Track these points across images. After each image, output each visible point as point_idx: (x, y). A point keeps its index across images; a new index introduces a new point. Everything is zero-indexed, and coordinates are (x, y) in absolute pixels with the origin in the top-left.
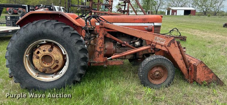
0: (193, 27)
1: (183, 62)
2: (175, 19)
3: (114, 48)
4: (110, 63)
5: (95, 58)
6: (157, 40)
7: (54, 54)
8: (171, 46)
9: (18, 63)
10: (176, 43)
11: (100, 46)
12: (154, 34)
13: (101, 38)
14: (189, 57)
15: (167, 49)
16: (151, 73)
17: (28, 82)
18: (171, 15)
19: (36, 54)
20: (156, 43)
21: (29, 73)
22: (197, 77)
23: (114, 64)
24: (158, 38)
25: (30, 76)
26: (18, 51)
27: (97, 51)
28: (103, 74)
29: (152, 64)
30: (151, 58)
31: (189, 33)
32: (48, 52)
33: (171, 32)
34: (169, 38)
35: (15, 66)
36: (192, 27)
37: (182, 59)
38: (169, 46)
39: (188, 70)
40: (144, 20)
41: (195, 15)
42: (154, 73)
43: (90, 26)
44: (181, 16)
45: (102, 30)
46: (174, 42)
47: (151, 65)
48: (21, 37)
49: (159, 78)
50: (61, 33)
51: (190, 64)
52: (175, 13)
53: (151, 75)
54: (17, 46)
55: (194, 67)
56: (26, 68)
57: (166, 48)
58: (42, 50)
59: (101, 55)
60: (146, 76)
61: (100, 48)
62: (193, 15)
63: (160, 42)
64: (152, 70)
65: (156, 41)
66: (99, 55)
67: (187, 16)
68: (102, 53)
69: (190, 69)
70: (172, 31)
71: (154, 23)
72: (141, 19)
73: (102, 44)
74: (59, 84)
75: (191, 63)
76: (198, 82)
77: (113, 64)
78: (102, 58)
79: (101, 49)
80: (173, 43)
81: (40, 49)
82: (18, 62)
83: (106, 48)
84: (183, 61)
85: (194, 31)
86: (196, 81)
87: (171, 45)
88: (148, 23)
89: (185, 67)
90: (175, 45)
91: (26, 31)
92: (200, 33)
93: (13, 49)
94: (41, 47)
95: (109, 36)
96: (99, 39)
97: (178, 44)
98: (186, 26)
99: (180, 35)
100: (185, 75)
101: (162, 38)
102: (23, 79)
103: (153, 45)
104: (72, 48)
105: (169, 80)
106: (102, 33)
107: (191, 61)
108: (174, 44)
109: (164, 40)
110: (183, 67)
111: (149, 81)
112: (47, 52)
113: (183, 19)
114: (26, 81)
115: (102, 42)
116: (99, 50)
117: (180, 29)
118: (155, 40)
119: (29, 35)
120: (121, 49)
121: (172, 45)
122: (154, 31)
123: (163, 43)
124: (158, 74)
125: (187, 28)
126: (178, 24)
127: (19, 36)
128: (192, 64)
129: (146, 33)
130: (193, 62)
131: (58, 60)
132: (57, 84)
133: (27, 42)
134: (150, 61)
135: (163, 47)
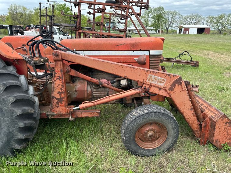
0: (207, 48)
1: (193, 114)
2: (187, 39)
3: (89, 89)
4: (79, 114)
5: (54, 108)
6: (152, 80)
8: (175, 89)
10: (183, 84)
11: (58, 91)
12: (147, 71)
13: (58, 77)
14: (203, 103)
15: (169, 94)
16: (141, 133)
18: (182, 34)
20: (150, 85)
22: (215, 138)
23: (85, 116)
24: (154, 77)
27: (55, 98)
28: (67, 131)
29: (140, 121)
30: (140, 111)
31: (202, 55)
33: (181, 56)
34: (172, 77)
36: (205, 48)
37: (191, 109)
38: (171, 89)
39: (201, 125)
40: (133, 46)
41: (209, 33)
42: (145, 133)
43: (38, 58)
44: (193, 35)
45: (59, 65)
46: (181, 84)
47: (140, 123)
49: (152, 139)
51: (205, 116)
52: (187, 31)
53: (141, 135)
55: (212, 123)
57: (167, 92)
59: (61, 103)
60: (132, 138)
61: (59, 93)
62: (207, 34)
63: (158, 83)
64: (143, 128)
65: (150, 82)
66: (58, 104)
67: (200, 35)
68: (63, 101)
69: (203, 125)
70: (181, 54)
71: (149, 51)
72: (128, 44)
73: (61, 87)
75: (205, 114)
76: (215, 145)
77: (83, 116)
78: (64, 108)
79: (61, 94)
80: (178, 85)
83: (77, 89)
84: (193, 112)
85: (207, 52)
86: (212, 144)
87: (175, 87)
88: (140, 50)
89: (196, 121)
90: (182, 87)
92: (215, 56)
95: (73, 73)
96: (55, 79)
97: (187, 87)
98: (199, 47)
99: (192, 60)
100: (196, 132)
101: (160, 77)
103: (145, 88)
105: (168, 143)
106: (59, 70)
107: (207, 111)
108: (180, 86)
109: (164, 80)
110: (193, 121)
111: (136, 145)
113: (195, 39)
115: (61, 84)
116: (58, 96)
117: (192, 50)
118: (149, 80)
120: (99, 90)
121: (177, 88)
122: (150, 63)
123: (162, 85)
124: (152, 135)
125: (200, 49)
126: (190, 44)
128: (207, 116)
129: (134, 68)
130: (209, 114)
134: (139, 117)
135: (162, 91)
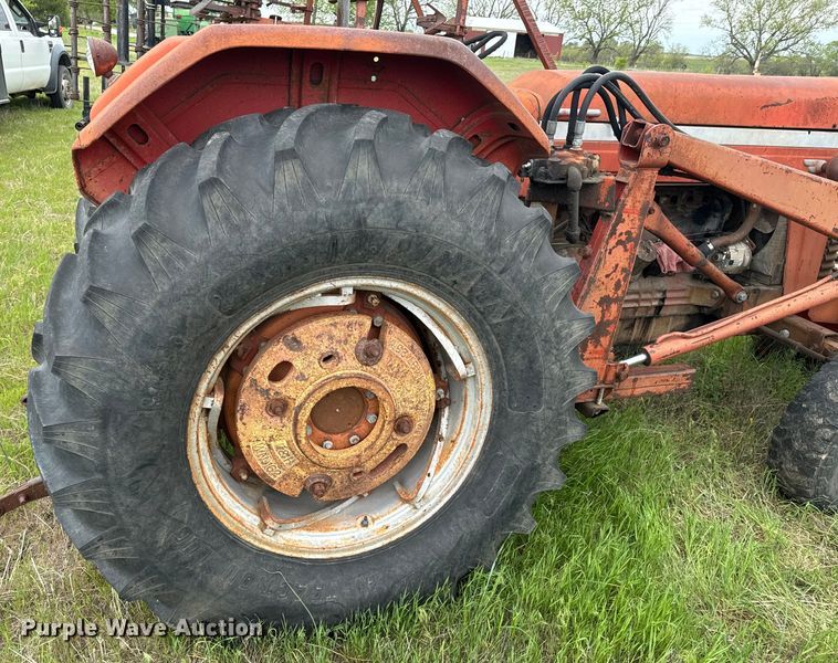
4: (627, 384)
7: (395, 375)
9: (151, 471)
11: (604, 293)
13: (623, 238)
17: (226, 584)
19: (265, 383)
21: (222, 520)
23: (645, 391)
25: (232, 540)
26: (156, 378)
32: (356, 363)
35: (135, 494)
43: (581, 153)
45: (646, 186)
48: (180, 265)
50: (487, 230)
54: (148, 340)
56: (202, 489)
58: (315, 356)
59: (597, 344)
61: (603, 301)
73: (619, 275)
74: (420, 564)
81: (295, 344)
82: (151, 462)
91: (227, 218)
93: (112, 370)
94: (303, 332)
102: (190, 574)
104: (540, 332)
106: (639, 206)
112: (349, 368)
114: (214, 580)
115: (623, 263)
119: (251, 250)
127: (168, 261)
131: (412, 412)
132: (409, 568)
133: (229, 307)
